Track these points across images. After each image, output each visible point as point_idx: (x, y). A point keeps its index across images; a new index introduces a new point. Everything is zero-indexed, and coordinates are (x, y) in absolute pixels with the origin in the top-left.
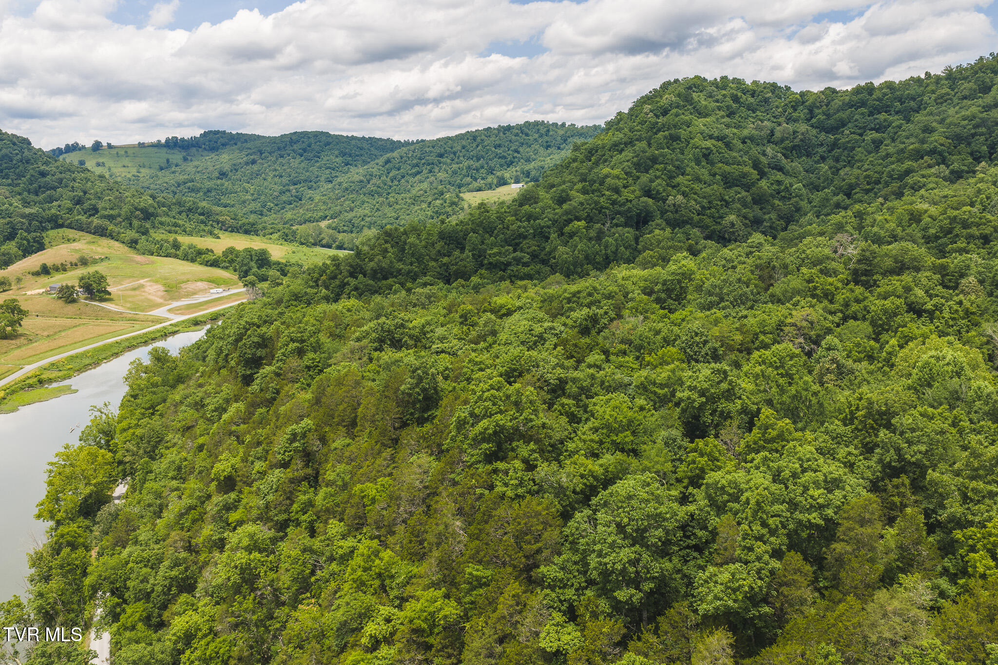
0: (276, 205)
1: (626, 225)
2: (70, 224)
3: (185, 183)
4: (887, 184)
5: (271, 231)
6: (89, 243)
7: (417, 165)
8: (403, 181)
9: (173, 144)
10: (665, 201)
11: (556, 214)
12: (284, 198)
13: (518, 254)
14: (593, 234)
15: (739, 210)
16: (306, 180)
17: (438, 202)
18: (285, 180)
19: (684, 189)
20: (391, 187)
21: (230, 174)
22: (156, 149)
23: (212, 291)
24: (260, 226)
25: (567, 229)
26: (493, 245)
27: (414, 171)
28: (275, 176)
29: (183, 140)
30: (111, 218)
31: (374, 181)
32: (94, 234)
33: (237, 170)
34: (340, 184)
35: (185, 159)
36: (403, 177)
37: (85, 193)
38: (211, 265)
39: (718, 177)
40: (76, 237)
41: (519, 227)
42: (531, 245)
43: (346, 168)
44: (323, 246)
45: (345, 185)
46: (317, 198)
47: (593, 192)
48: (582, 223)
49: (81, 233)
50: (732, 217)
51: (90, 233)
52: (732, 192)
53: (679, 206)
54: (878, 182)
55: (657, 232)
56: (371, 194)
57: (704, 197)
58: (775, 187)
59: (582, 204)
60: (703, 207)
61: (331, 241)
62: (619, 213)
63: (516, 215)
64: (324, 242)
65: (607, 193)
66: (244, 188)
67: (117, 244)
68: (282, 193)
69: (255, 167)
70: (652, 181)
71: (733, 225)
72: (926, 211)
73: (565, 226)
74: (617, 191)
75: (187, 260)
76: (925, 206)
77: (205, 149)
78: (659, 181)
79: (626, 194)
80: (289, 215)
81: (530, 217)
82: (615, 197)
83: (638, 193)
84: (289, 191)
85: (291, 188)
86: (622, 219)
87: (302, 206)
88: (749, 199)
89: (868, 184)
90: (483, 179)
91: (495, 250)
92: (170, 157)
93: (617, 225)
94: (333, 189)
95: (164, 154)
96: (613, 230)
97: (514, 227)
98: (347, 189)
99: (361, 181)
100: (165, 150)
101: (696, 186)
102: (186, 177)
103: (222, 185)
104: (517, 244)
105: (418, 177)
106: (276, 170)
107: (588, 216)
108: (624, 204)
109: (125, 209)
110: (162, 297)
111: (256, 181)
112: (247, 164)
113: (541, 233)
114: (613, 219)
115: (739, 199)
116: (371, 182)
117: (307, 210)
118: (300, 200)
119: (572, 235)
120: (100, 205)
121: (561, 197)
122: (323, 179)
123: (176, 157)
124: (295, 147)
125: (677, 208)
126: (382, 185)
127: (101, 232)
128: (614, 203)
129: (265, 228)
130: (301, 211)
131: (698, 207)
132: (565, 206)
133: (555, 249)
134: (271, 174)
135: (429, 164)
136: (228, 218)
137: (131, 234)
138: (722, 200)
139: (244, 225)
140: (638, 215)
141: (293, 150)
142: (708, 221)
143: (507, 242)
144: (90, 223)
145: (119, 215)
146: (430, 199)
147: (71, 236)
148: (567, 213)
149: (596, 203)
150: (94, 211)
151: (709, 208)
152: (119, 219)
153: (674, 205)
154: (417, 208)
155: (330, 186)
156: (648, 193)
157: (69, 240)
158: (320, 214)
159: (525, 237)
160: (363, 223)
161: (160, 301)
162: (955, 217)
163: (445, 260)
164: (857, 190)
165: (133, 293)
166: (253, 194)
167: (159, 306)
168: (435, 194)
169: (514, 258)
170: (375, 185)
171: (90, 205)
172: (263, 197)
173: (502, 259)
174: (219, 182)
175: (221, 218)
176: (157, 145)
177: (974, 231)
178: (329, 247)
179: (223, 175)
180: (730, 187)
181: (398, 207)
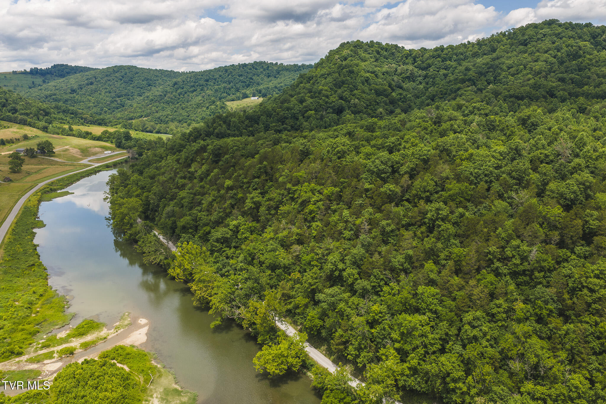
0: (109, 109)
1: (333, 113)
2: (3, 118)
3: (50, 96)
4: (450, 95)
5: (115, 123)
6: (18, 128)
7: (194, 86)
8: (186, 95)
9: (35, 72)
10: (349, 102)
11: (300, 108)
12: (113, 105)
13: (285, 126)
14: (318, 117)
15: (384, 106)
16: (126, 95)
17: (213, 107)
18: (113, 94)
19: (358, 96)
20: (179, 99)
21: (78, 90)
22: (24, 76)
23: (105, 152)
24: (108, 121)
25: (306, 115)
26: (272, 122)
27: (192, 89)
28: (106, 92)
29: (41, 69)
30: (27, 114)
31: (169, 95)
32: (19, 124)
33: (82, 88)
34: (148, 97)
35: (44, 82)
36: (186, 93)
37: (7, 100)
38: (97, 140)
39: (373, 91)
40: (9, 125)
41: (284, 114)
42: (290, 122)
43: (149, 88)
44: (147, 132)
45: (151, 98)
46: (135, 105)
47: (316, 97)
48: (313, 112)
49: (11, 123)
50: (381, 110)
51: (17, 123)
52: (380, 98)
53: (356, 104)
54: (446, 94)
55: (348, 116)
56: (168, 103)
57: (367, 100)
58: (399, 96)
59: (312, 103)
60: (367, 105)
61: (152, 129)
62: (329, 107)
63: (281, 108)
64: (148, 129)
65: (323, 98)
66: (88, 99)
67: (35, 129)
68: (112, 102)
69: (93, 87)
70: (343, 92)
71: (381, 113)
72: (464, 104)
73: (305, 113)
74: (327, 97)
75: (81, 137)
76: (464, 102)
77: (56, 75)
78: (346, 92)
79: (332, 99)
80: (119, 115)
81: (288, 109)
82: (327, 100)
83: (337, 98)
84: (116, 101)
85: (117, 99)
86: (331, 110)
87: (126, 110)
88: (388, 101)
89: (441, 95)
90: (233, 94)
91: (274, 124)
92: (34, 80)
93: (328, 113)
94: (144, 100)
95: (30, 79)
96: (328, 115)
97: (281, 113)
98: (152, 100)
99: (161, 95)
100: (30, 76)
101: (364, 95)
102: (49, 92)
103: (74, 97)
104: (284, 122)
105: (195, 93)
106: (106, 89)
107: (315, 109)
108: (331, 103)
109: (34, 110)
110: (80, 155)
111: (96, 94)
112: (88, 84)
113: (294, 116)
114: (326, 110)
115: (383, 101)
116: (167, 96)
117: (130, 112)
118: (123, 106)
119: (308, 117)
120: (18, 107)
121: (301, 99)
122: (136, 94)
123: (38, 80)
124: (117, 75)
125: (355, 105)
126: (174, 98)
127: (24, 123)
128: (326, 103)
129: (110, 122)
130: (126, 112)
131: (365, 105)
132: (304, 104)
133: (302, 124)
134: (104, 91)
135: (200, 86)
136: (89, 116)
137: (42, 124)
138: (376, 102)
139: (98, 120)
140: (338, 109)
141: (116, 77)
142: (370, 111)
143: (278, 121)
144: (16, 117)
145: (31, 113)
146: (207, 105)
147: (5, 125)
148: (305, 107)
149: (318, 103)
150: (15, 111)
151: (370, 106)
152: (31, 115)
153: (354, 104)
154: (199, 110)
155: (141, 98)
156: (341, 98)
157: (5, 127)
158: (138, 114)
159: (287, 118)
160: (167, 119)
161: (81, 157)
162: (475, 106)
163: (251, 129)
164: (437, 97)
165: (64, 153)
166: (94, 103)
167: (81, 159)
168: (210, 102)
169: (283, 128)
170: (169, 97)
171: (12, 107)
172: (100, 105)
173: (278, 128)
174: (72, 95)
175: (84, 116)
176: (25, 73)
177: (482, 112)
178: (151, 132)
179: (73, 91)
180: (379, 96)
181: (188, 110)
